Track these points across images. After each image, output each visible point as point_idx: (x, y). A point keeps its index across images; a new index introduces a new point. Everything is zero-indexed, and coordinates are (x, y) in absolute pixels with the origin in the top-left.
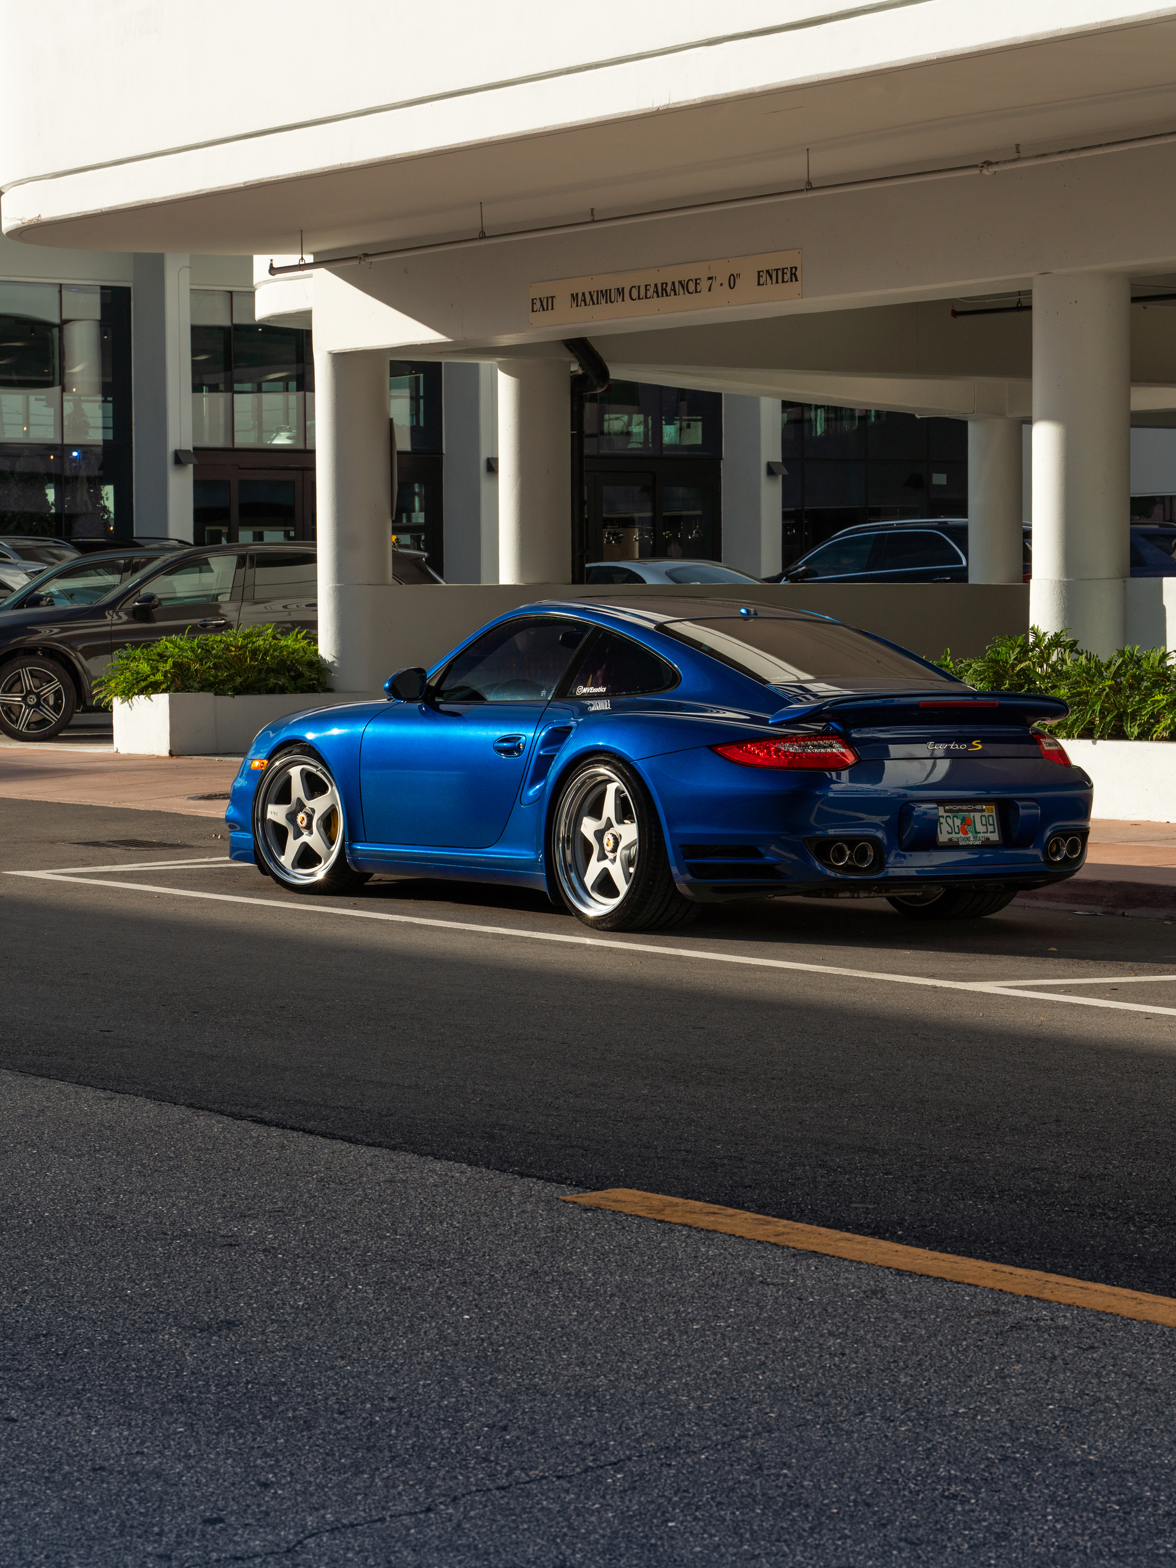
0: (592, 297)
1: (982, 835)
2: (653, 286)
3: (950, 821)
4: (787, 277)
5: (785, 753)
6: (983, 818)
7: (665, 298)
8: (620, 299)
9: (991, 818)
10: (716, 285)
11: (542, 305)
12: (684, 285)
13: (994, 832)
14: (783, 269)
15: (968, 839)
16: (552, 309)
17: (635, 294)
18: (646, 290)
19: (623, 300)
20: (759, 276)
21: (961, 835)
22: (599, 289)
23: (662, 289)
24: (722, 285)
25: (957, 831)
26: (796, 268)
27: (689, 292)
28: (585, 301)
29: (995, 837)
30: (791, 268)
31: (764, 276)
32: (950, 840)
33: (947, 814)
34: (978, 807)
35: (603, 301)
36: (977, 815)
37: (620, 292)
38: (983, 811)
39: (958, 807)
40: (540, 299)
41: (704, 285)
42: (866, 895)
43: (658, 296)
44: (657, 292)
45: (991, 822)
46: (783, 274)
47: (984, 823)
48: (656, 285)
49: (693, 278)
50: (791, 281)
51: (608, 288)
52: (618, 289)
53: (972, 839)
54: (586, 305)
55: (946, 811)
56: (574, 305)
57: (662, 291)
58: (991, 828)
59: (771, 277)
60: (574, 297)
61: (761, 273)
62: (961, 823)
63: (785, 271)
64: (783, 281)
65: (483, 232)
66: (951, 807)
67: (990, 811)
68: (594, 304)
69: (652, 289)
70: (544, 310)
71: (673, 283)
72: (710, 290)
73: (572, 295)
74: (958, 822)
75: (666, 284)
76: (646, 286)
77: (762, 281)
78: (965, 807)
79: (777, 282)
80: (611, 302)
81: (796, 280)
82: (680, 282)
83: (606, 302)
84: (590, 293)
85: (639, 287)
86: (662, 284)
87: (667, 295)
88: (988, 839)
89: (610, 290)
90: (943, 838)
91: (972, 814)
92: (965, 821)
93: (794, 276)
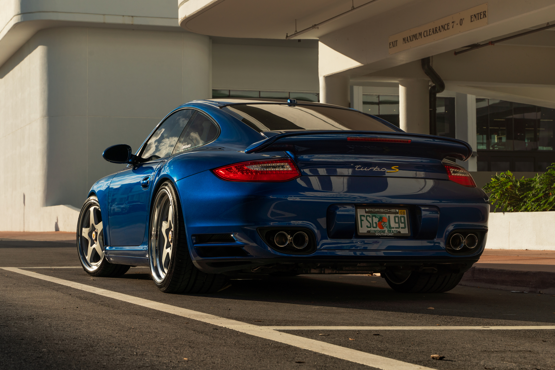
0: (410, 38)
1: (394, 229)
2: (432, 29)
3: (370, 219)
4: (482, 16)
5: (252, 172)
6: (397, 219)
7: (436, 34)
8: (420, 37)
9: (402, 219)
10: (455, 24)
11: (393, 45)
12: (443, 27)
13: (405, 228)
14: (480, 13)
15: (384, 232)
16: (397, 46)
17: (425, 35)
18: (430, 31)
19: (421, 38)
20: (471, 18)
21: (378, 229)
22: (413, 34)
23: (435, 30)
24: (457, 24)
25: (375, 225)
26: (485, 11)
27: (445, 30)
28: (408, 40)
29: (405, 231)
30: (484, 12)
31: (473, 18)
32: (369, 232)
33: (368, 214)
34: (393, 210)
35: (414, 39)
36: (392, 216)
37: (420, 34)
38: (398, 213)
39: (377, 210)
40: (392, 42)
41: (451, 25)
42: (330, 272)
43: (434, 34)
44: (433, 32)
45: (403, 221)
46: (481, 15)
47: (397, 221)
48: (433, 29)
49: (447, 23)
50: (484, 17)
51: (416, 33)
52: (419, 33)
53: (386, 232)
54: (408, 42)
55: (366, 212)
56: (404, 43)
57: (435, 31)
58: (402, 225)
59: (476, 17)
60: (404, 39)
61: (472, 16)
62: (379, 221)
63: (481, 13)
64: (481, 18)
65: (353, 7)
66: (371, 210)
67: (403, 214)
68: (411, 41)
69: (431, 31)
70: (394, 47)
71: (439, 27)
72: (453, 27)
73: (403, 39)
74: (376, 220)
75: (437, 28)
76: (429, 30)
77: (472, 20)
78: (382, 210)
79: (478, 19)
80: (417, 39)
81: (486, 17)
82: (442, 26)
83: (415, 40)
84: (410, 36)
85: (427, 31)
86: (435, 28)
87: (437, 33)
88: (399, 232)
89: (417, 34)
90: (363, 230)
91: (388, 215)
92: (381, 219)
93: (485, 15)
